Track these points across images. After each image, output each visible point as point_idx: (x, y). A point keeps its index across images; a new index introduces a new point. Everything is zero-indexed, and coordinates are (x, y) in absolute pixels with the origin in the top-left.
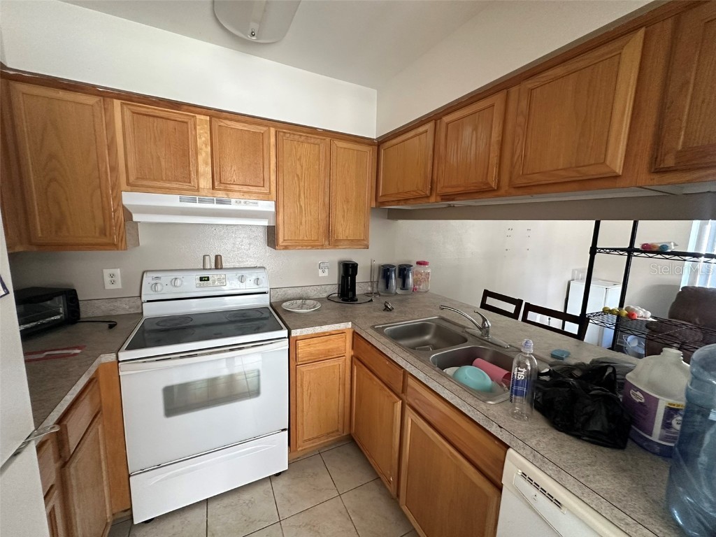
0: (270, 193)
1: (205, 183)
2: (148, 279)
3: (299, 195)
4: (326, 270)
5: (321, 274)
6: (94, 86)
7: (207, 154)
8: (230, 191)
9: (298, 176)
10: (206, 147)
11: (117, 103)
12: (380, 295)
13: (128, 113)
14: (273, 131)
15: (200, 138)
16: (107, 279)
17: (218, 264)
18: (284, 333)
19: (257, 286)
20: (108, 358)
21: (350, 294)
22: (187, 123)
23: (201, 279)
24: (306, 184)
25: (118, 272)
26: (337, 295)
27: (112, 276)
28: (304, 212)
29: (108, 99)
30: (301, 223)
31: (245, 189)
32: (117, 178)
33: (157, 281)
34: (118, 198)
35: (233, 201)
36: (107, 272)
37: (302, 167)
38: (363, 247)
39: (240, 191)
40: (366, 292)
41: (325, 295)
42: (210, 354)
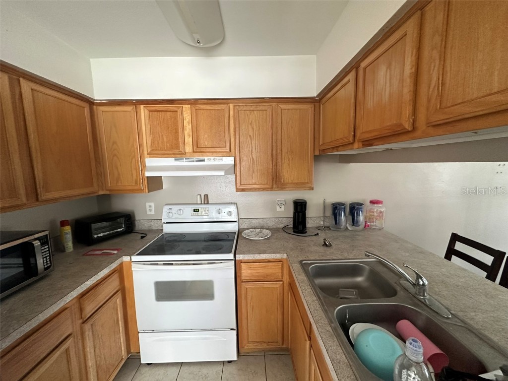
0: (230, 150)
1: (189, 149)
2: (165, 210)
3: (252, 151)
4: (283, 207)
5: (278, 209)
6: (131, 100)
7: (189, 130)
8: (203, 152)
9: (250, 136)
10: (189, 125)
11: (142, 107)
12: (330, 229)
13: (146, 111)
14: (231, 106)
15: (186, 119)
16: (148, 209)
17: (206, 201)
18: (231, 256)
19: (229, 217)
20: (126, 259)
21: (301, 227)
22: (177, 111)
23: (195, 210)
24: (257, 142)
25: (152, 204)
26: (292, 226)
27: (150, 207)
28: (255, 163)
29: (138, 106)
30: (254, 172)
31: (213, 150)
32: (143, 151)
33: (170, 211)
34: (143, 163)
35: (206, 158)
36: (148, 204)
37: (253, 129)
38: (308, 189)
39: (209, 152)
40: (318, 225)
41: (282, 226)
42: (181, 264)
